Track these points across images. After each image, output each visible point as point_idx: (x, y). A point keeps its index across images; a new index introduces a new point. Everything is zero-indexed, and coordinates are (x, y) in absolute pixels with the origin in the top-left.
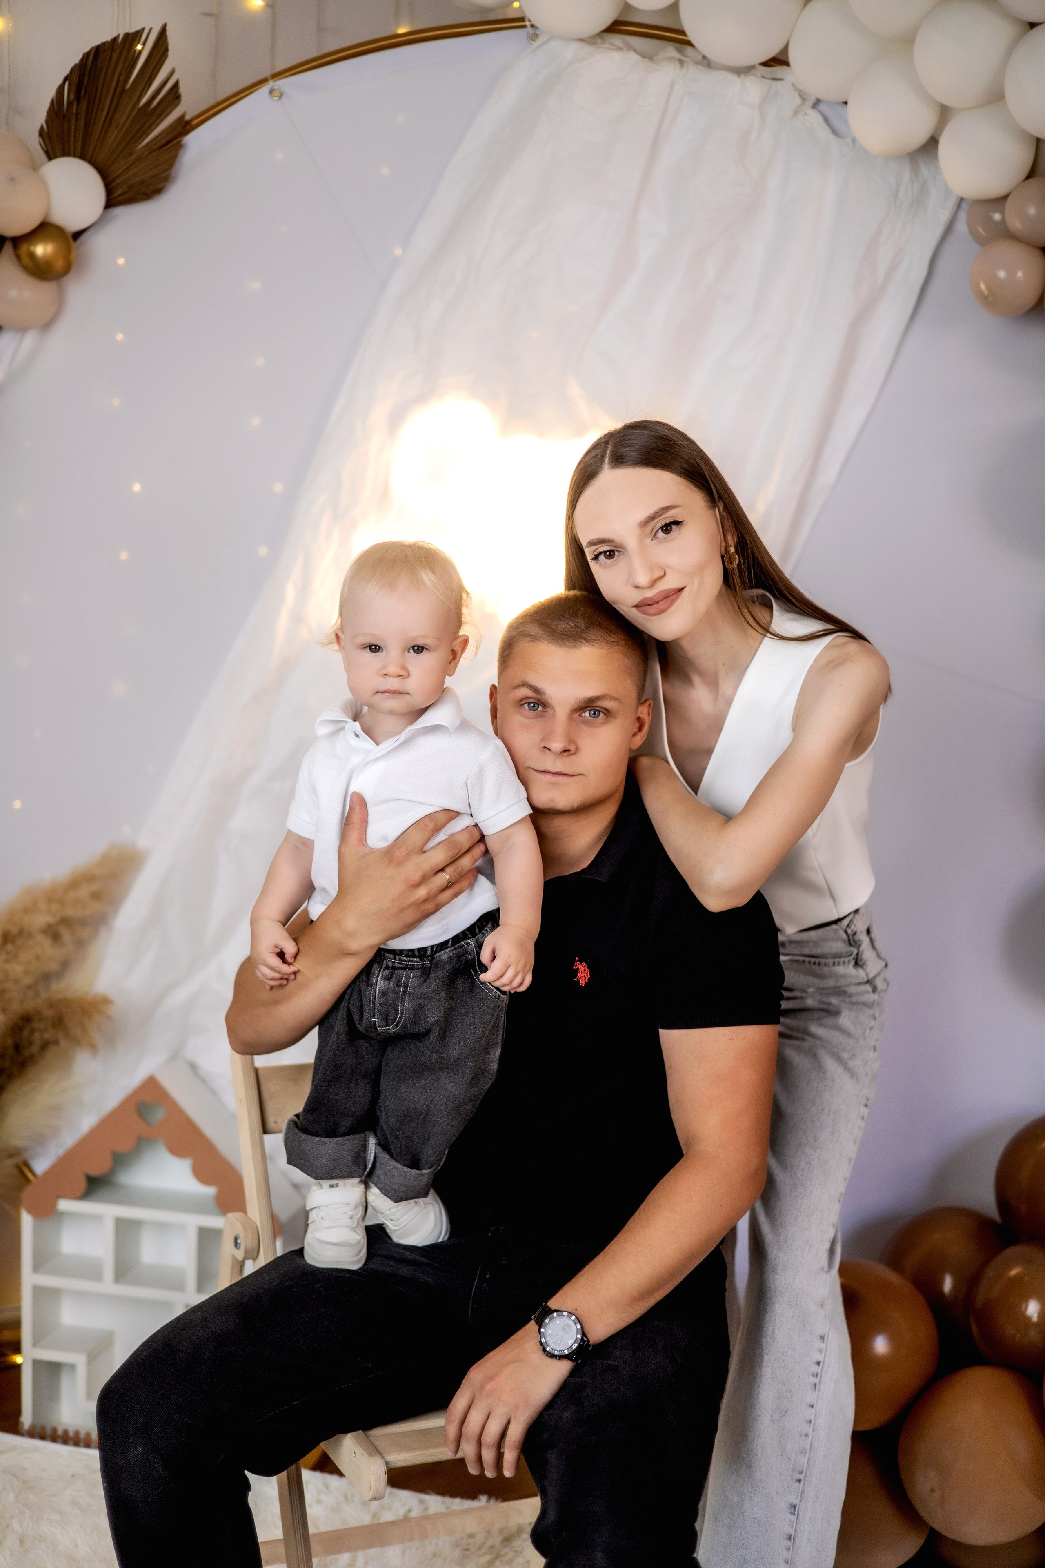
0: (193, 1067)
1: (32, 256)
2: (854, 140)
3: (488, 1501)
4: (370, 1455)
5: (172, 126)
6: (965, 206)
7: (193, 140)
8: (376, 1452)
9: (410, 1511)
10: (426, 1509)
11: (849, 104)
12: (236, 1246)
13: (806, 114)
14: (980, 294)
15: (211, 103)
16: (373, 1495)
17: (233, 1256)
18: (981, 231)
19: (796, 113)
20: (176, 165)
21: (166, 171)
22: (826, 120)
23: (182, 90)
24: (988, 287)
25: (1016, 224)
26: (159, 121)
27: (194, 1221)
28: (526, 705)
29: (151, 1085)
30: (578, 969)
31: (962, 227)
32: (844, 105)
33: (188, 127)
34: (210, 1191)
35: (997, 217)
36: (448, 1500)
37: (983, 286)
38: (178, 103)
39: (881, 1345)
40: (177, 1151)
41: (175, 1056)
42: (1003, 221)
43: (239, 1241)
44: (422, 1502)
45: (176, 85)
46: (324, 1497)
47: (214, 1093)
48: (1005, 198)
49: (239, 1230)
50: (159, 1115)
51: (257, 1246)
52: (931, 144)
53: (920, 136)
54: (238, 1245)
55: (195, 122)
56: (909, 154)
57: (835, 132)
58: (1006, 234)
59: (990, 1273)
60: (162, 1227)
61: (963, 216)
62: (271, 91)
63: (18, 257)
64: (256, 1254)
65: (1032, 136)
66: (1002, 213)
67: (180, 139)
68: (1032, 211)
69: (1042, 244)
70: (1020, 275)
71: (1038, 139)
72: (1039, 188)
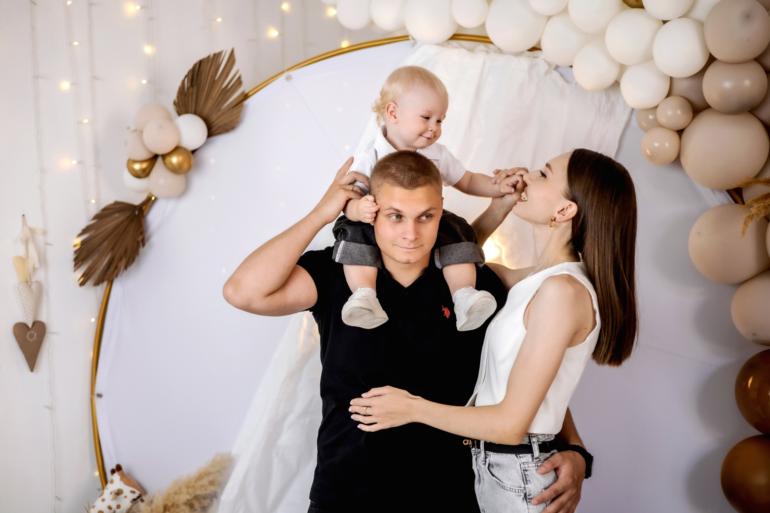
1: (171, 163)
2: (576, 84)
5: (238, 97)
6: (634, 112)
7: (249, 103)
11: (573, 67)
13: (551, 73)
14: (647, 156)
18: (644, 124)
19: (546, 73)
20: (241, 114)
21: (236, 118)
22: (562, 75)
23: (242, 79)
24: (650, 152)
25: (663, 120)
26: (232, 94)
30: (444, 311)
31: (634, 123)
32: (570, 68)
33: (246, 96)
35: (651, 117)
37: (648, 151)
38: (241, 85)
42: (655, 119)
45: (240, 77)
48: (656, 107)
52: (616, 84)
53: (610, 80)
55: (248, 94)
56: (605, 89)
57: (566, 81)
58: (657, 125)
61: (634, 118)
62: (286, 77)
63: (165, 164)
65: (667, 76)
66: (655, 115)
67: (242, 102)
68: (670, 113)
69: (677, 129)
70: (667, 144)
71: (671, 78)
72: (673, 101)
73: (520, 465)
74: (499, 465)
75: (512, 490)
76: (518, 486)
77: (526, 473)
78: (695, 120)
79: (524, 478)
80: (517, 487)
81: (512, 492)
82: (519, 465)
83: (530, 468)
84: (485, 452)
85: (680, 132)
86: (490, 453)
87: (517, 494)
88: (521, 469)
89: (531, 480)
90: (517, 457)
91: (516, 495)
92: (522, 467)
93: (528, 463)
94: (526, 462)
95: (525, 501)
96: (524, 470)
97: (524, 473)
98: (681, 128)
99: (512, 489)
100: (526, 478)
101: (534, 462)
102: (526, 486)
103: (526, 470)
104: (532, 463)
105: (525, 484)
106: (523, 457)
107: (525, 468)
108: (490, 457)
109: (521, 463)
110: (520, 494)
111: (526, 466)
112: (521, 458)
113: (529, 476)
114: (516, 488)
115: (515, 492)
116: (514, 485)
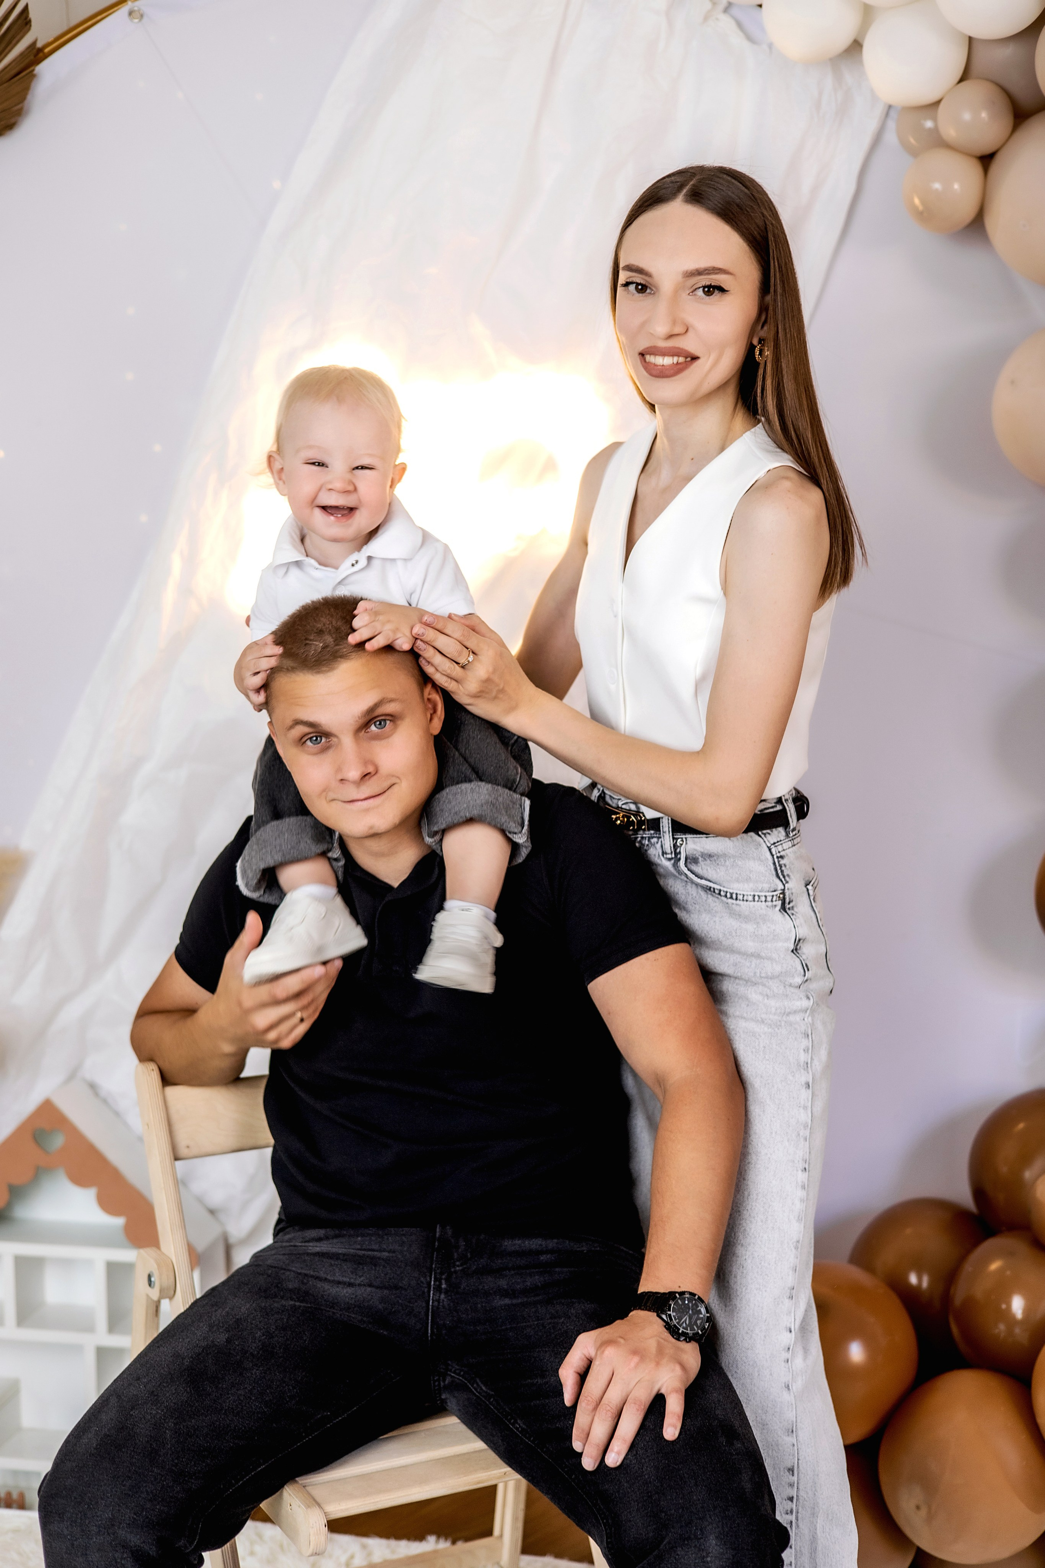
0: (93, 1087)
2: (770, 46)
3: (437, 1541)
4: (308, 1506)
5: (22, 55)
6: (893, 114)
7: (46, 70)
8: (314, 1503)
9: (352, 1557)
10: (370, 1554)
11: (764, 6)
12: (150, 1285)
13: (717, 19)
14: (915, 207)
15: (65, 28)
16: (313, 1550)
17: (148, 1296)
18: (912, 140)
19: (706, 18)
20: (29, 97)
21: (19, 104)
22: (739, 25)
23: (32, 15)
24: (922, 202)
25: (950, 132)
26: (9, 48)
27: (101, 1256)
28: (309, 741)
29: (47, 1109)
31: (891, 137)
32: (759, 8)
33: (41, 55)
34: (119, 1221)
35: (929, 124)
36: (393, 1543)
37: (917, 201)
38: (29, 29)
39: (856, 1352)
40: (80, 1180)
41: (72, 1077)
42: (936, 130)
43: (153, 1279)
44: (364, 1547)
45: (26, 9)
46: (257, 1548)
47: (117, 1114)
48: (938, 102)
49: (153, 1268)
50: (58, 1141)
51: (174, 1283)
52: (856, 46)
53: (843, 40)
54: (152, 1283)
55: (47, 50)
56: (831, 59)
57: (749, 38)
58: (939, 142)
59: (968, 1267)
60: (66, 1263)
61: (891, 125)
62: (131, 13)
64: (173, 1292)
65: (964, 35)
66: (935, 120)
67: (31, 69)
68: (967, 116)
69: (979, 153)
70: (956, 186)
71: (970, 39)
72: (975, 91)
73: (770, 850)
74: (710, 856)
75: (759, 898)
76: (770, 888)
77: (782, 862)
78: (1018, 134)
79: (779, 871)
80: (768, 891)
81: (760, 903)
82: (767, 850)
83: (786, 851)
84: (673, 835)
85: (986, 160)
86: (687, 836)
87: (770, 904)
88: (773, 856)
89: (790, 874)
90: (760, 836)
91: (767, 906)
92: (774, 853)
93: (781, 842)
94: (778, 842)
95: (786, 914)
96: (778, 857)
97: (779, 862)
98: (987, 149)
99: (759, 896)
100: (782, 871)
101: (791, 839)
102: (786, 885)
103: (782, 857)
104: (787, 840)
105: (784, 882)
106: (769, 834)
107: (779, 852)
108: (686, 843)
109: (769, 845)
110: (774, 903)
111: (780, 848)
112: (767, 835)
113: (788, 867)
114: (767, 894)
115: (766, 901)
116: (760, 888)
